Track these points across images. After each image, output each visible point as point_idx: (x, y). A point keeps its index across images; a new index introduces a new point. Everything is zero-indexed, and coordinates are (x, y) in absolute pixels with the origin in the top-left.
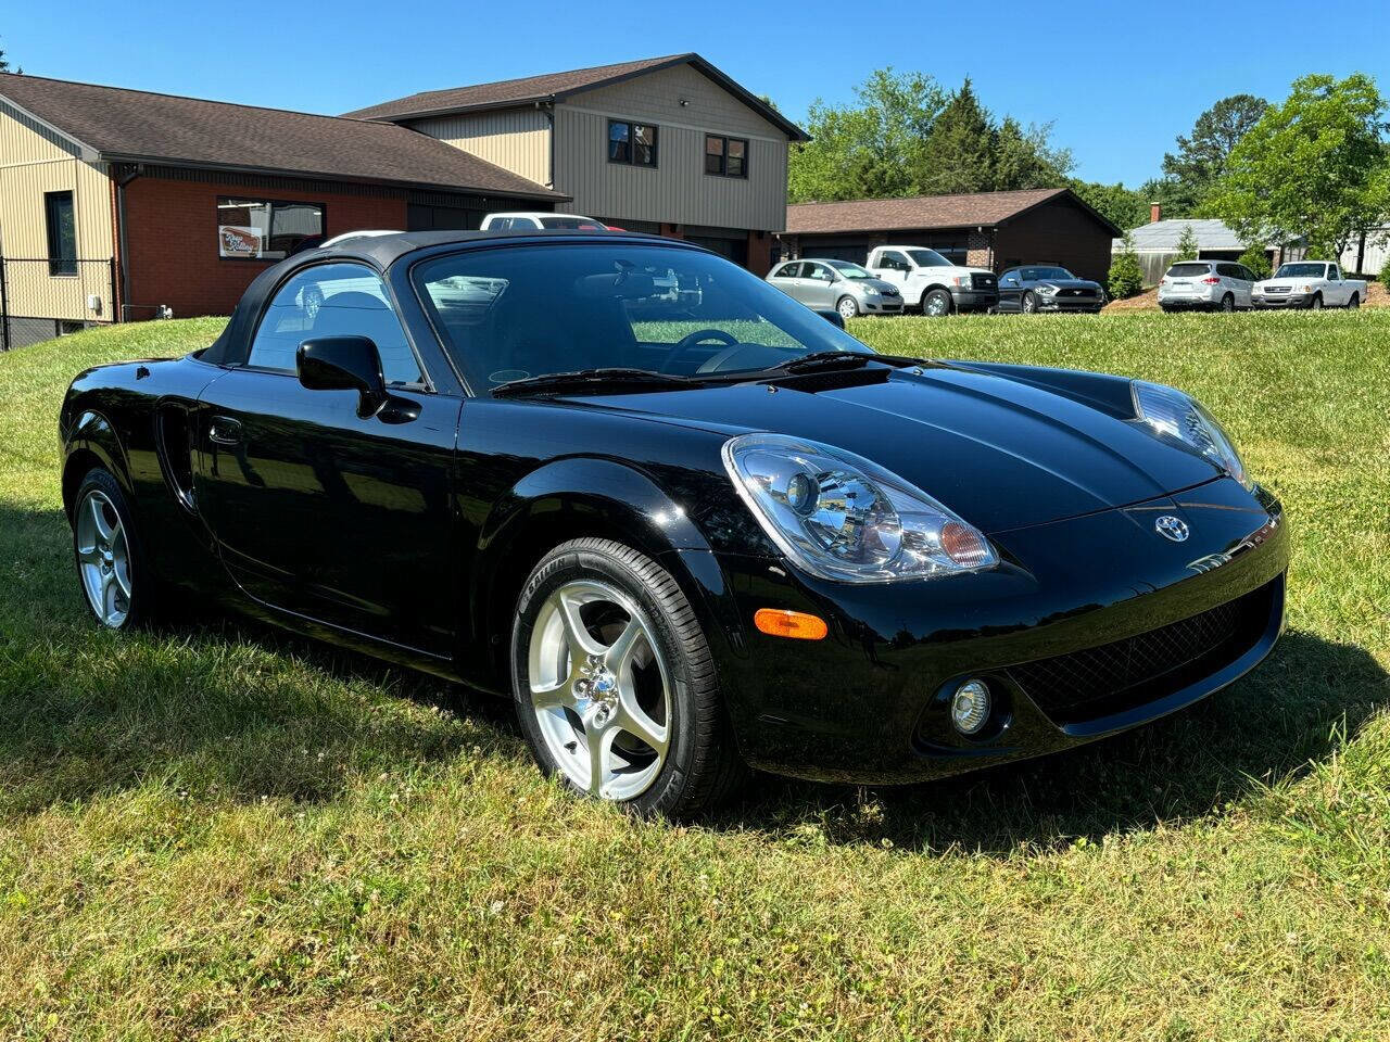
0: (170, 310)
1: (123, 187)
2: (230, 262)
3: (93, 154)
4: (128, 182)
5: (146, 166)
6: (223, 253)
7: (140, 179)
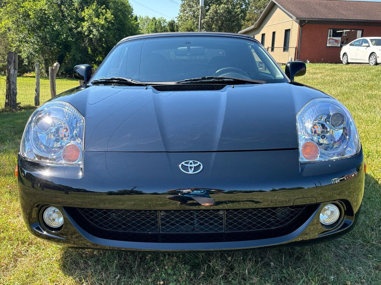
0: (309, 61)
1: (302, 27)
2: (330, 48)
3: (294, 18)
4: (304, 25)
5: (308, 21)
6: (328, 45)
7: (307, 24)
